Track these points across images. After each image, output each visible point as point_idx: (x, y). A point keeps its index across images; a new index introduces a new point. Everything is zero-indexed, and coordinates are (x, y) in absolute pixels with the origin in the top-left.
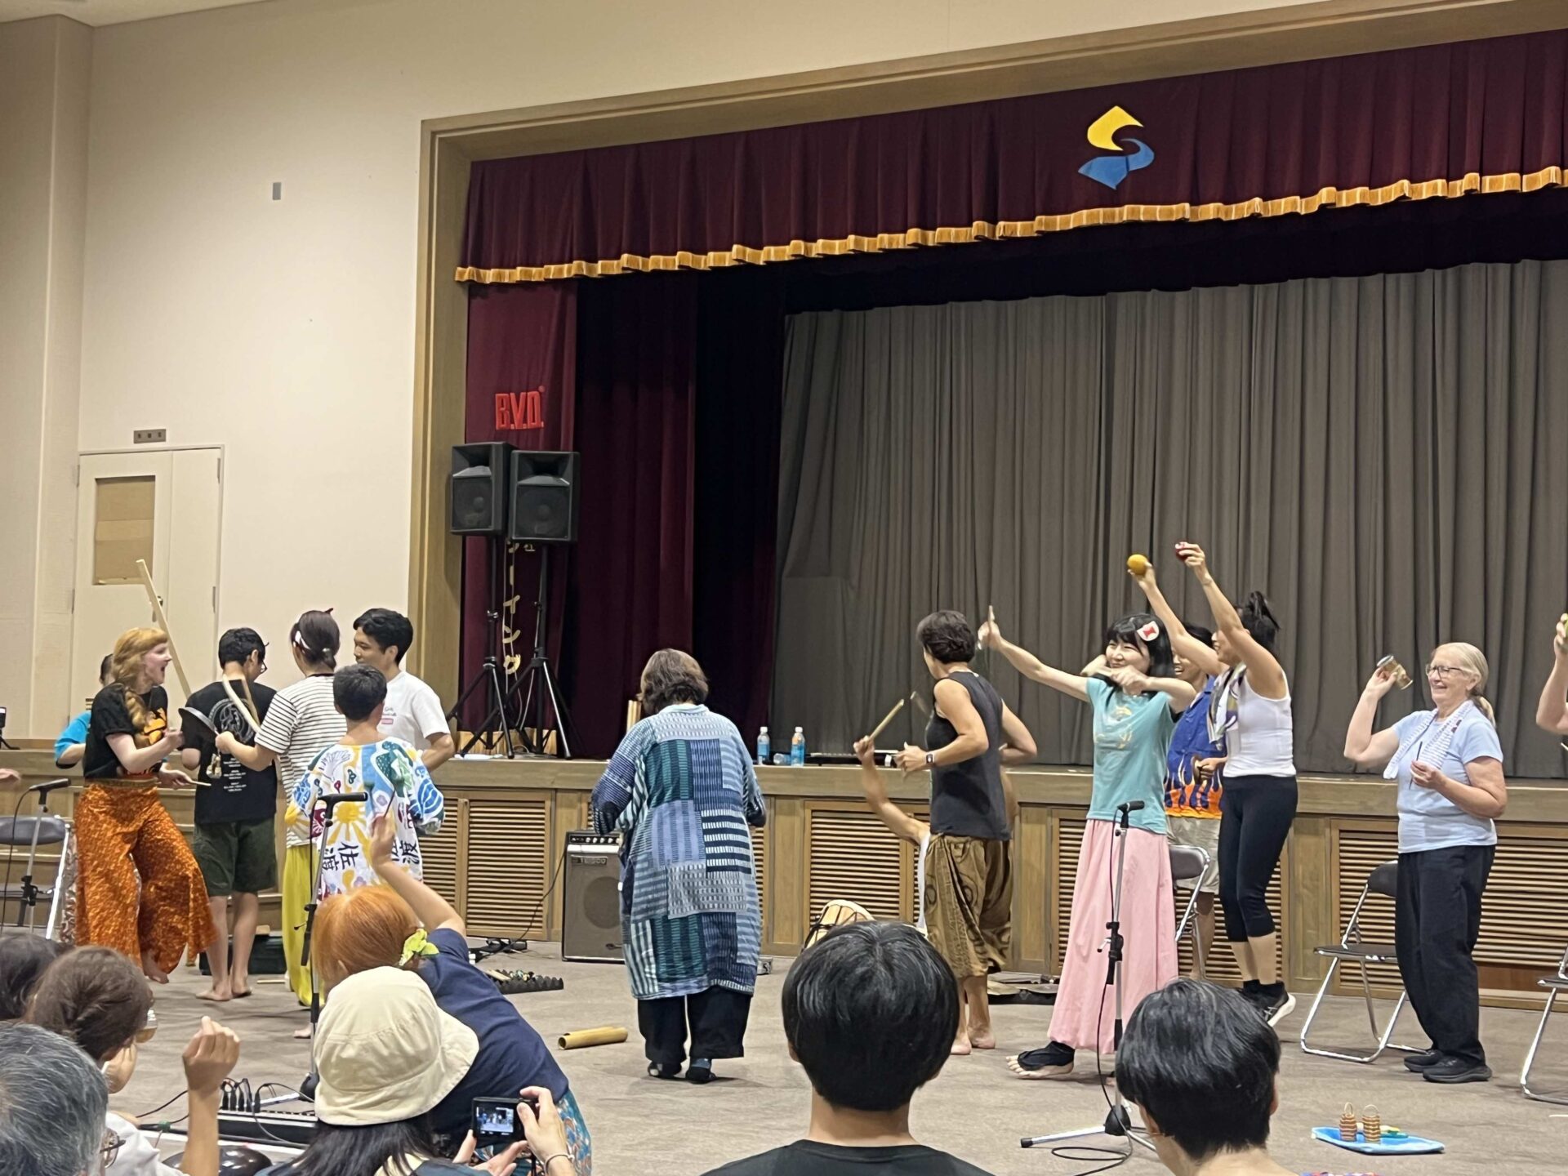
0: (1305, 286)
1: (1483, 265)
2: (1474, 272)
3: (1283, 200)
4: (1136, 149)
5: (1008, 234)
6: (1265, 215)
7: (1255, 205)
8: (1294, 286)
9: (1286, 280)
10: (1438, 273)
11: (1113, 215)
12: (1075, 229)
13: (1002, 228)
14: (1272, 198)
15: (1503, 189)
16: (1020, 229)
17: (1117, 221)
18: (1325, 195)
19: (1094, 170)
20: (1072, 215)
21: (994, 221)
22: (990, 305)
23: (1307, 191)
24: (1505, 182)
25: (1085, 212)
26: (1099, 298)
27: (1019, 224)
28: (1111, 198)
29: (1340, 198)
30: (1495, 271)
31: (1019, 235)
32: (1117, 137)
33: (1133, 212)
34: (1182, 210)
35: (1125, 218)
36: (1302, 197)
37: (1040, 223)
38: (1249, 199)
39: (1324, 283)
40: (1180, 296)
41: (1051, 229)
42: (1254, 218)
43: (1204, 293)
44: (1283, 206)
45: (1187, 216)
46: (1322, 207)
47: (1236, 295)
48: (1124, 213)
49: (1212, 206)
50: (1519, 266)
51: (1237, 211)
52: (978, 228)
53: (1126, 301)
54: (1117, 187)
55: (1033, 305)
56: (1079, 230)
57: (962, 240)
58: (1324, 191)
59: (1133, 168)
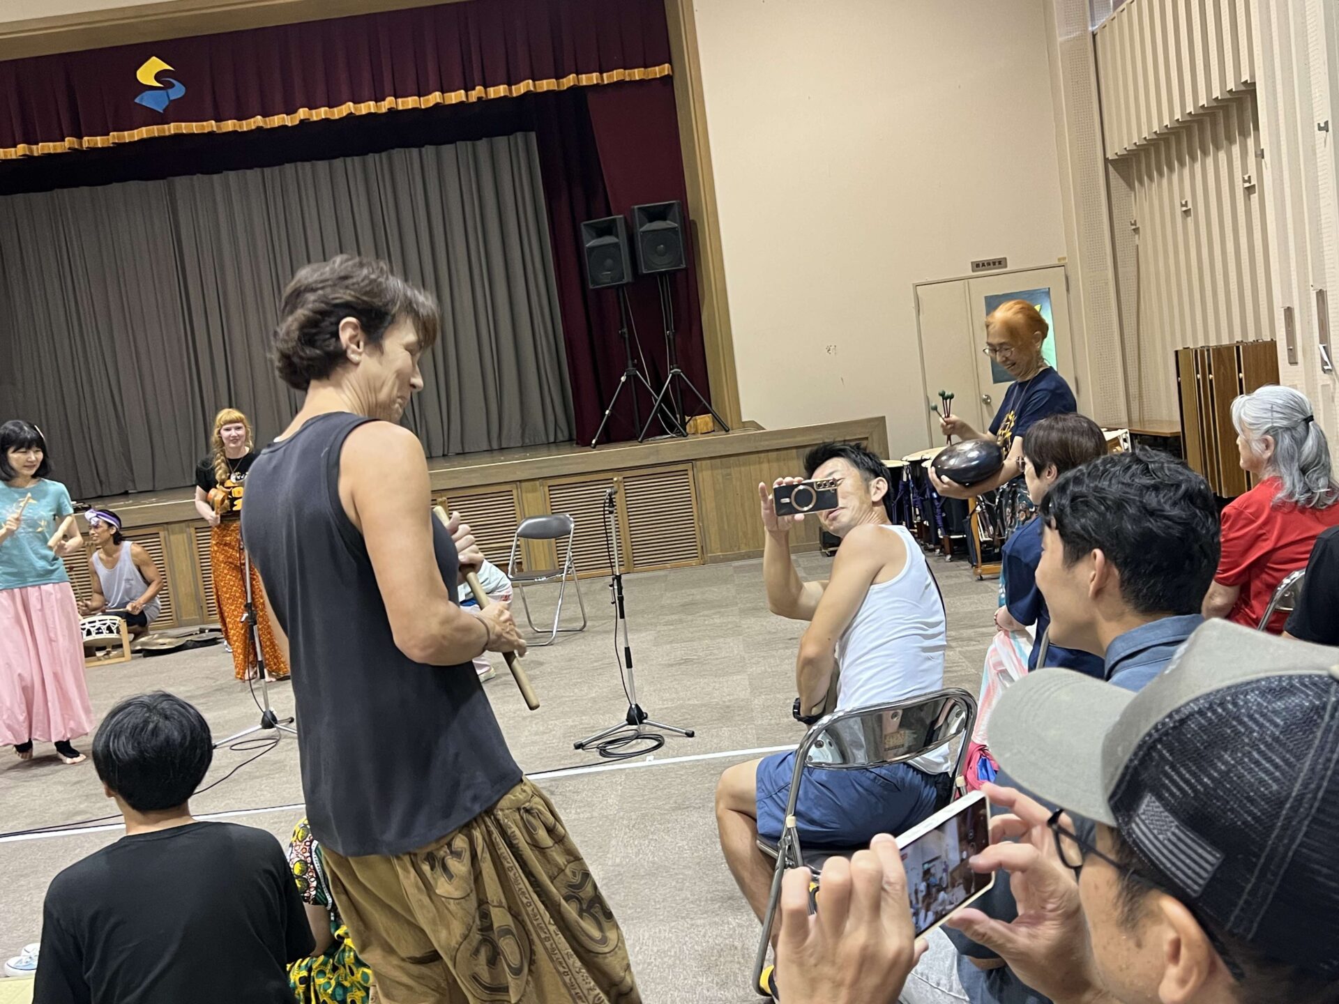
0: (296, 168)
1: (402, 150)
2: (398, 154)
3: (276, 117)
4: (172, 86)
5: (92, 145)
6: (265, 127)
7: (258, 121)
8: (289, 168)
9: (283, 164)
10: (377, 156)
11: (164, 130)
12: (139, 141)
13: (87, 142)
14: (268, 116)
15: (410, 107)
16: (99, 141)
17: (167, 134)
18: (302, 113)
19: (145, 100)
20: (136, 131)
21: (80, 137)
22: (85, 189)
23: (291, 111)
24: (410, 102)
25: (144, 129)
26: (161, 181)
27: (99, 138)
28: (162, 119)
29: (312, 115)
30: (410, 152)
31: (100, 146)
32: (158, 77)
33: (177, 128)
34: (210, 126)
35: (172, 132)
36: (288, 114)
37: (114, 137)
38: (253, 117)
39: (308, 165)
40: (215, 177)
41: (122, 141)
42: (259, 129)
43: (232, 175)
44: (277, 121)
45: (215, 129)
46: (302, 121)
47: (253, 175)
48: (171, 129)
49: (230, 122)
50: (423, 150)
51: (248, 125)
52: (69, 143)
53: (181, 182)
54: (164, 110)
55: (116, 187)
56: (142, 141)
57: (59, 151)
58: (301, 111)
59: (172, 98)
